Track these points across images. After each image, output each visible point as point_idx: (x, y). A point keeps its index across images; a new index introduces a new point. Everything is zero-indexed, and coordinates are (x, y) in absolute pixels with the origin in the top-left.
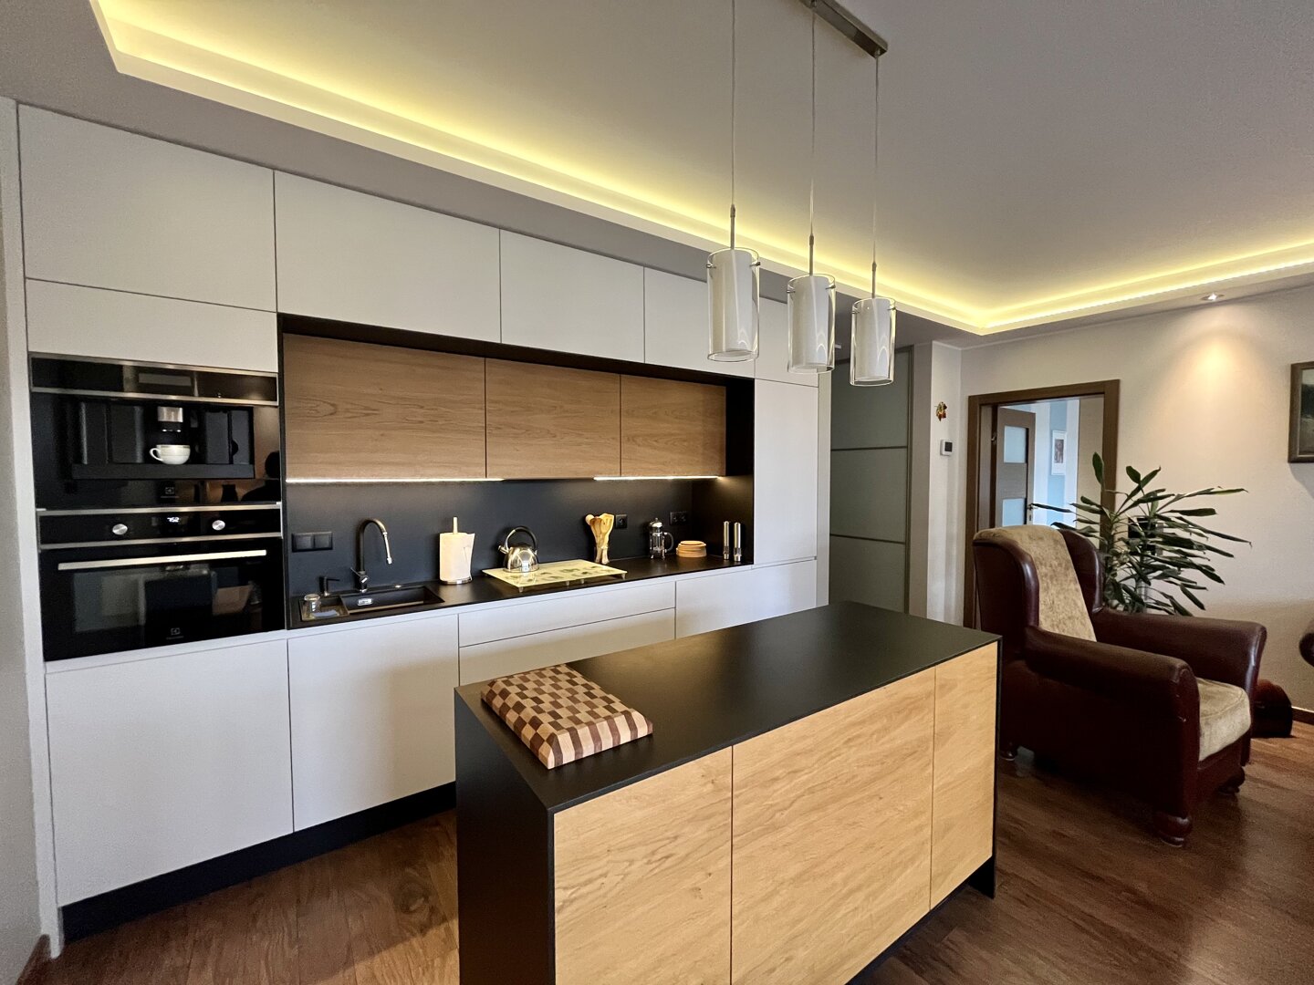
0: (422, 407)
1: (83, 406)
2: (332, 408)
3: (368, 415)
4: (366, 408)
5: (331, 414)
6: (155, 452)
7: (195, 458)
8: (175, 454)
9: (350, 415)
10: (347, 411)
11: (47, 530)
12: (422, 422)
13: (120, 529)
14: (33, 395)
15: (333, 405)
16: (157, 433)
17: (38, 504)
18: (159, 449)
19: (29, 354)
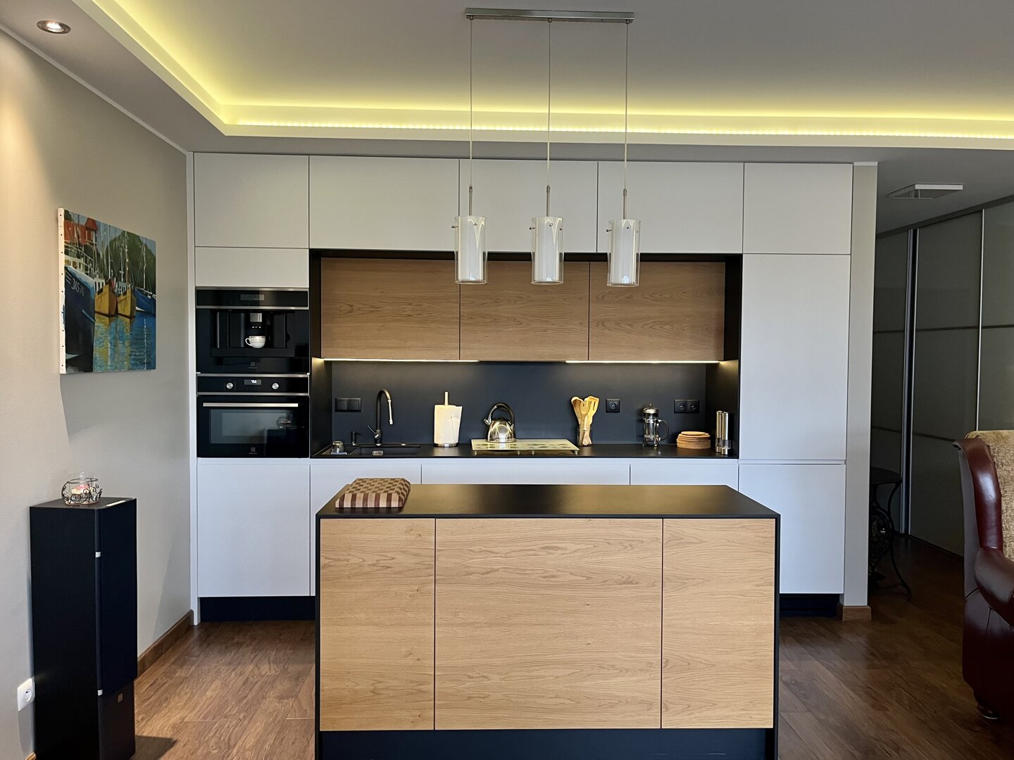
0: (410, 304)
1: (218, 313)
2: (350, 308)
3: (372, 312)
4: (373, 307)
5: (349, 312)
6: (248, 341)
7: (268, 344)
8: (257, 341)
9: (361, 312)
10: (359, 309)
11: (202, 384)
12: (409, 316)
13: (230, 386)
14: (197, 310)
15: (350, 305)
16: (251, 330)
17: (197, 371)
18: (250, 339)
19: (196, 287)
